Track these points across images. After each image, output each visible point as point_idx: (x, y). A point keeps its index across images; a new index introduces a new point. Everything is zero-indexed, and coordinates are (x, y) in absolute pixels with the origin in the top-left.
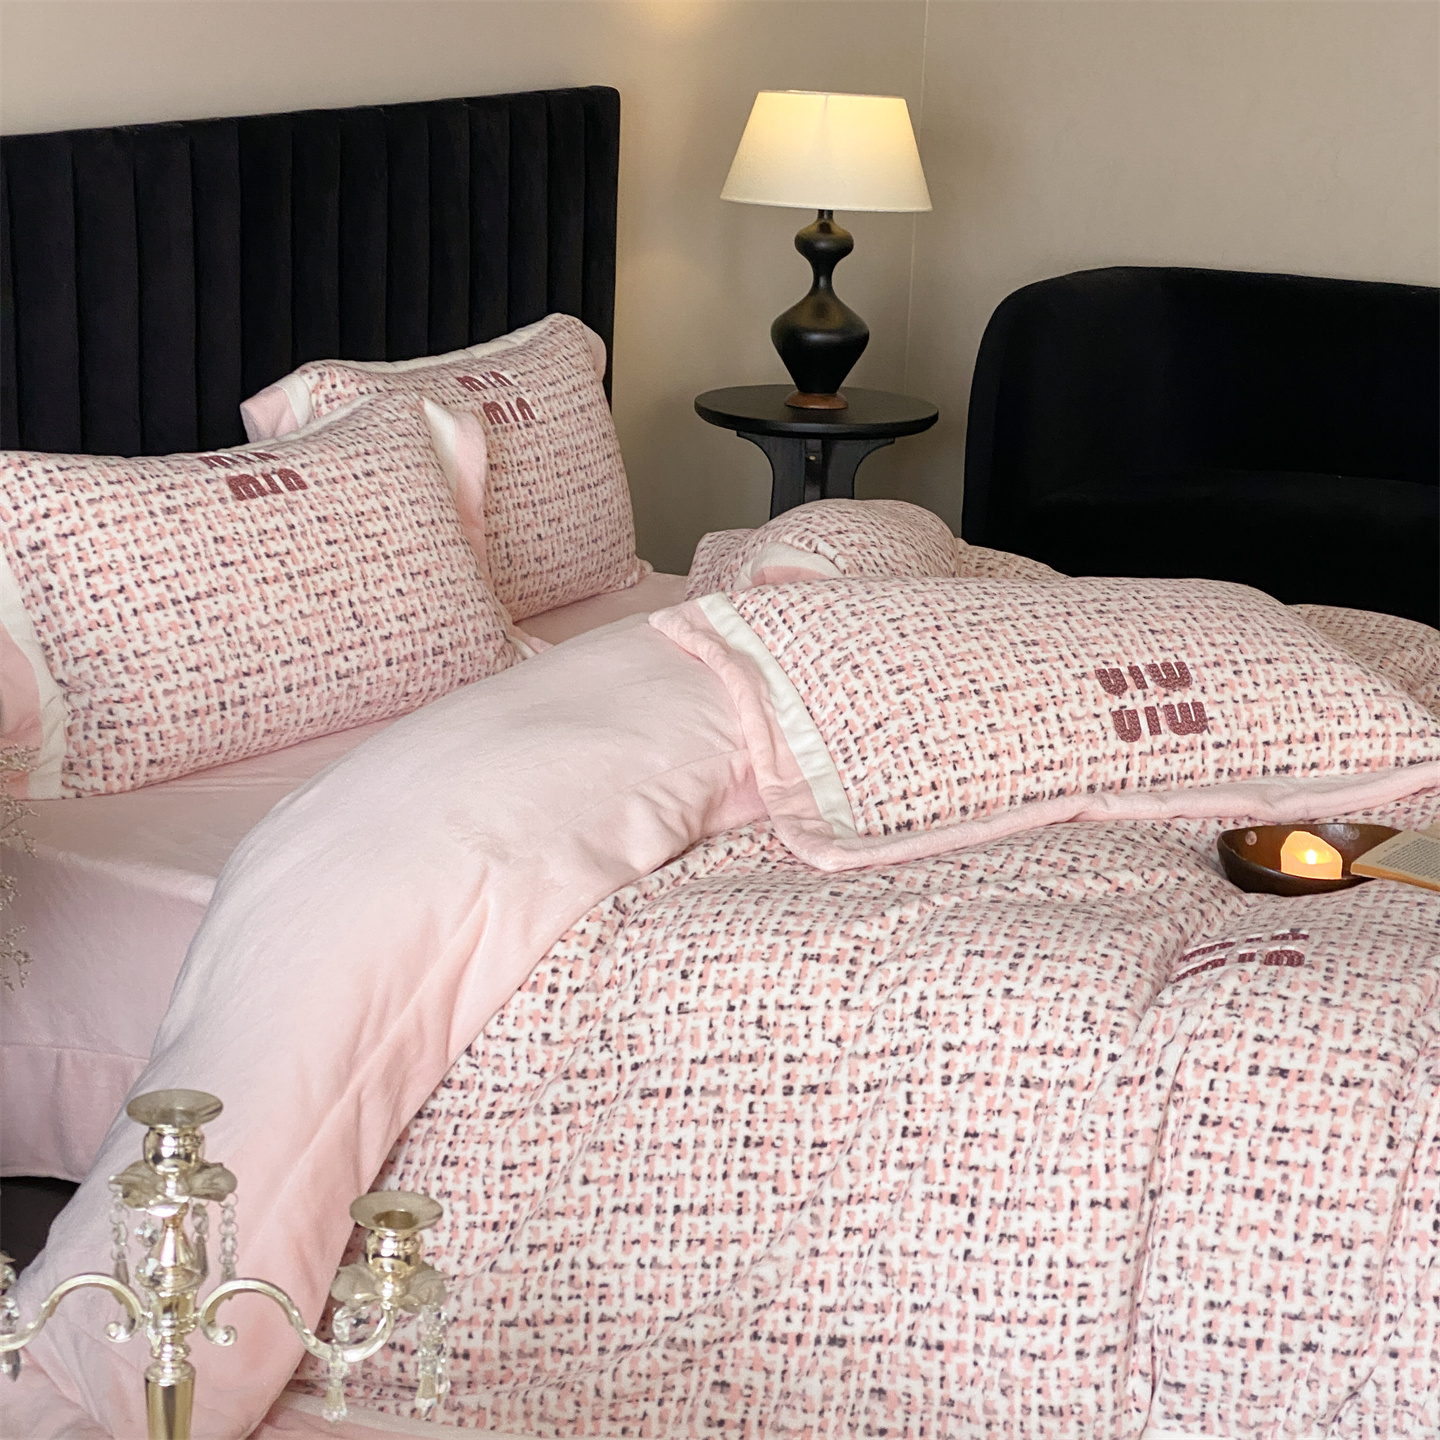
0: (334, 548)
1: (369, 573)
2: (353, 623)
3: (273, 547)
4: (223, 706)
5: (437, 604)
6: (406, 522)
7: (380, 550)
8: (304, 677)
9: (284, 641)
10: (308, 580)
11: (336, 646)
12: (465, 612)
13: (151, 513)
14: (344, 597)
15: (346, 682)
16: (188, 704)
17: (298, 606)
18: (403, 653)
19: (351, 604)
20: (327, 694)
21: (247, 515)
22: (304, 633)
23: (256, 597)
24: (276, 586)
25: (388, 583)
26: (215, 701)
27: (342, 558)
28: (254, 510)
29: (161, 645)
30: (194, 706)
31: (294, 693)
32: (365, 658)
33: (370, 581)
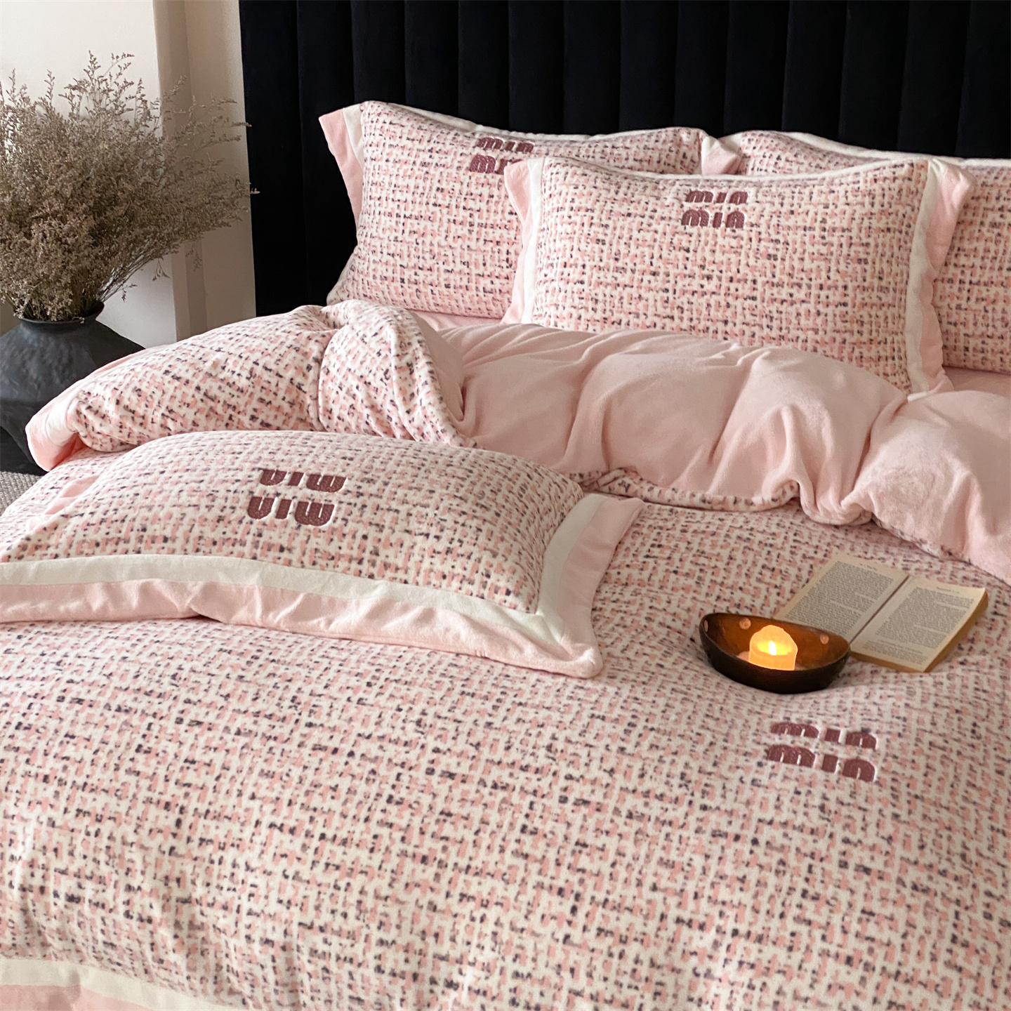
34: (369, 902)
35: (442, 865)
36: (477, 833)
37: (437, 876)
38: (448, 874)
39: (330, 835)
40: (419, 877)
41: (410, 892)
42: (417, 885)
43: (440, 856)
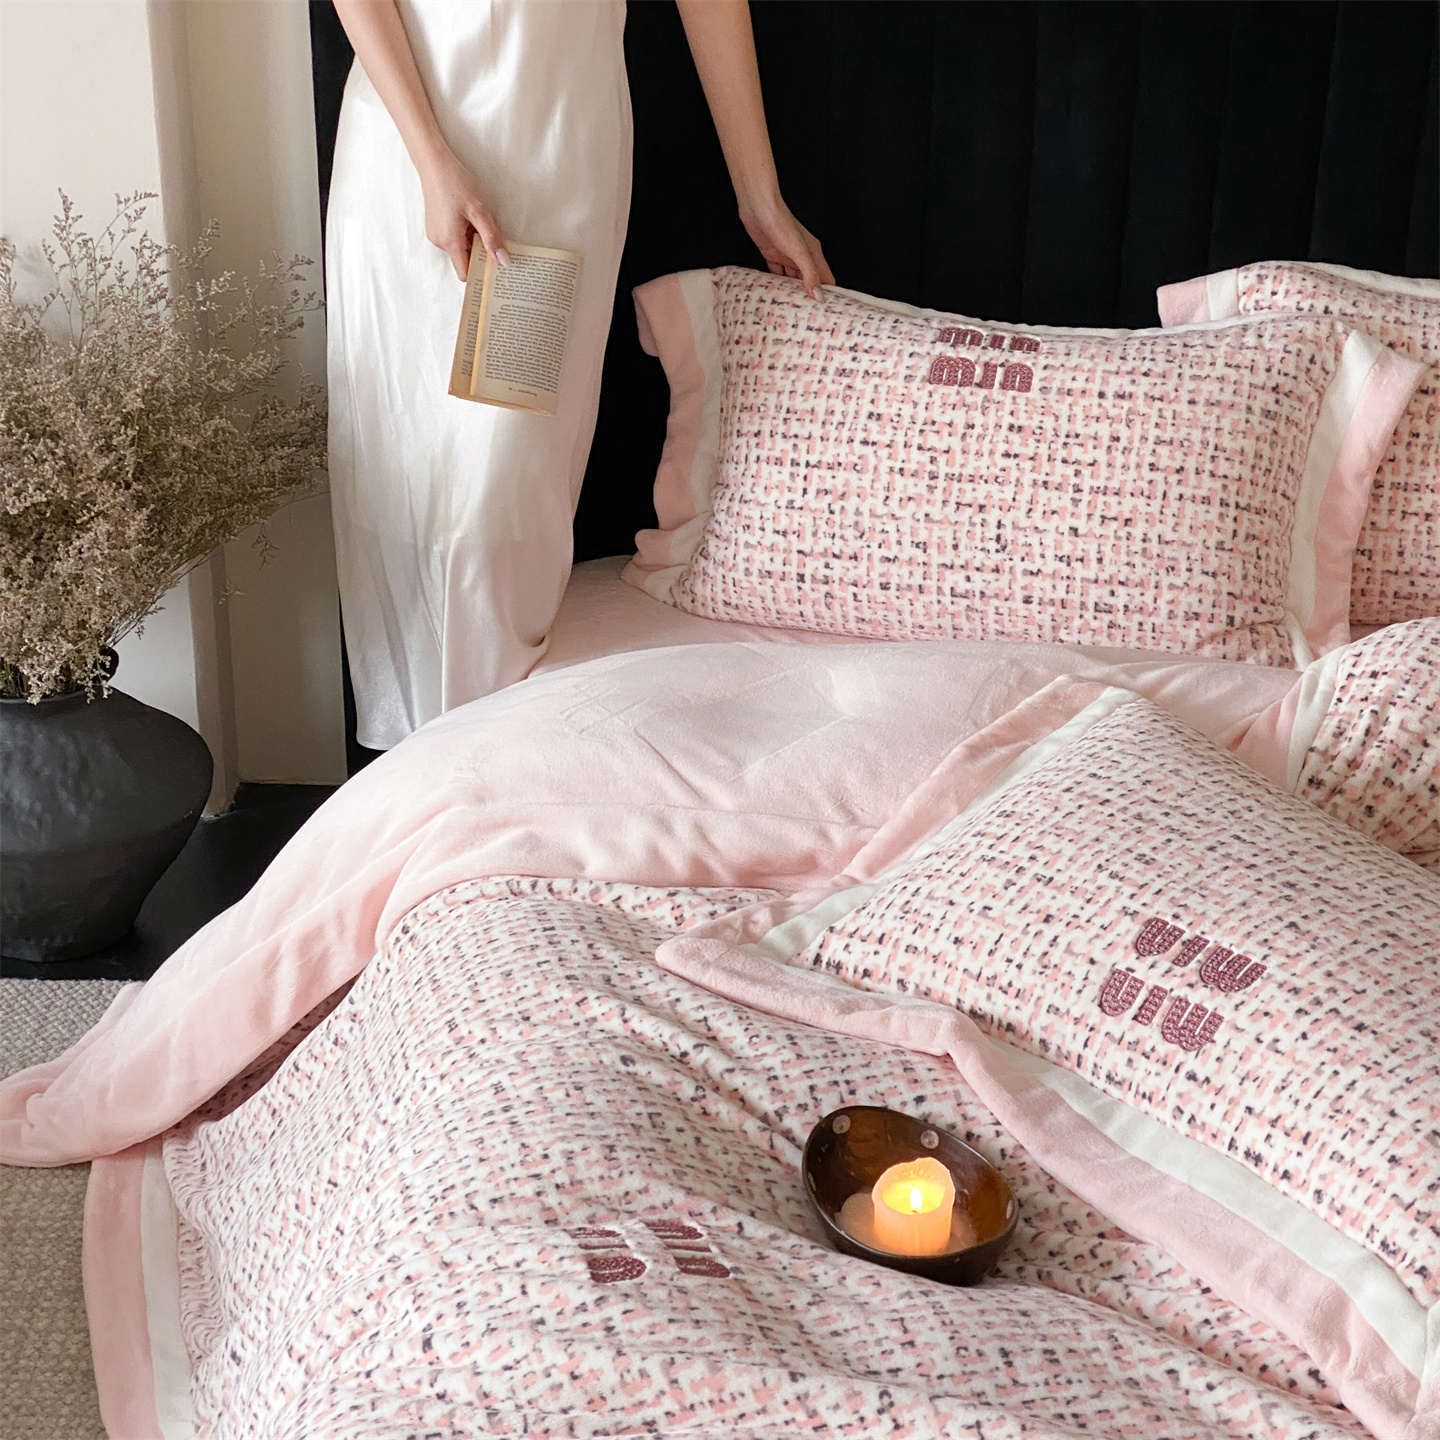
0: (1011, 463)
1: (1042, 500)
2: (992, 546)
3: (932, 440)
4: (801, 578)
5: (1124, 559)
6: (1133, 459)
7: (1074, 480)
8: (906, 581)
9: (893, 537)
10: (956, 485)
11: (959, 562)
12: (1166, 580)
13: (824, 370)
14: (993, 516)
15: (964, 602)
16: (763, 563)
17: (926, 508)
18: (1050, 595)
19: (999, 525)
20: (936, 608)
21: (926, 399)
22: (922, 537)
23: (880, 485)
24: (912, 481)
25: (1063, 519)
26: (793, 570)
27: (1014, 474)
28: (936, 397)
29: (763, 499)
30: (768, 567)
31: (892, 593)
32: (994, 586)
33: (1039, 509)
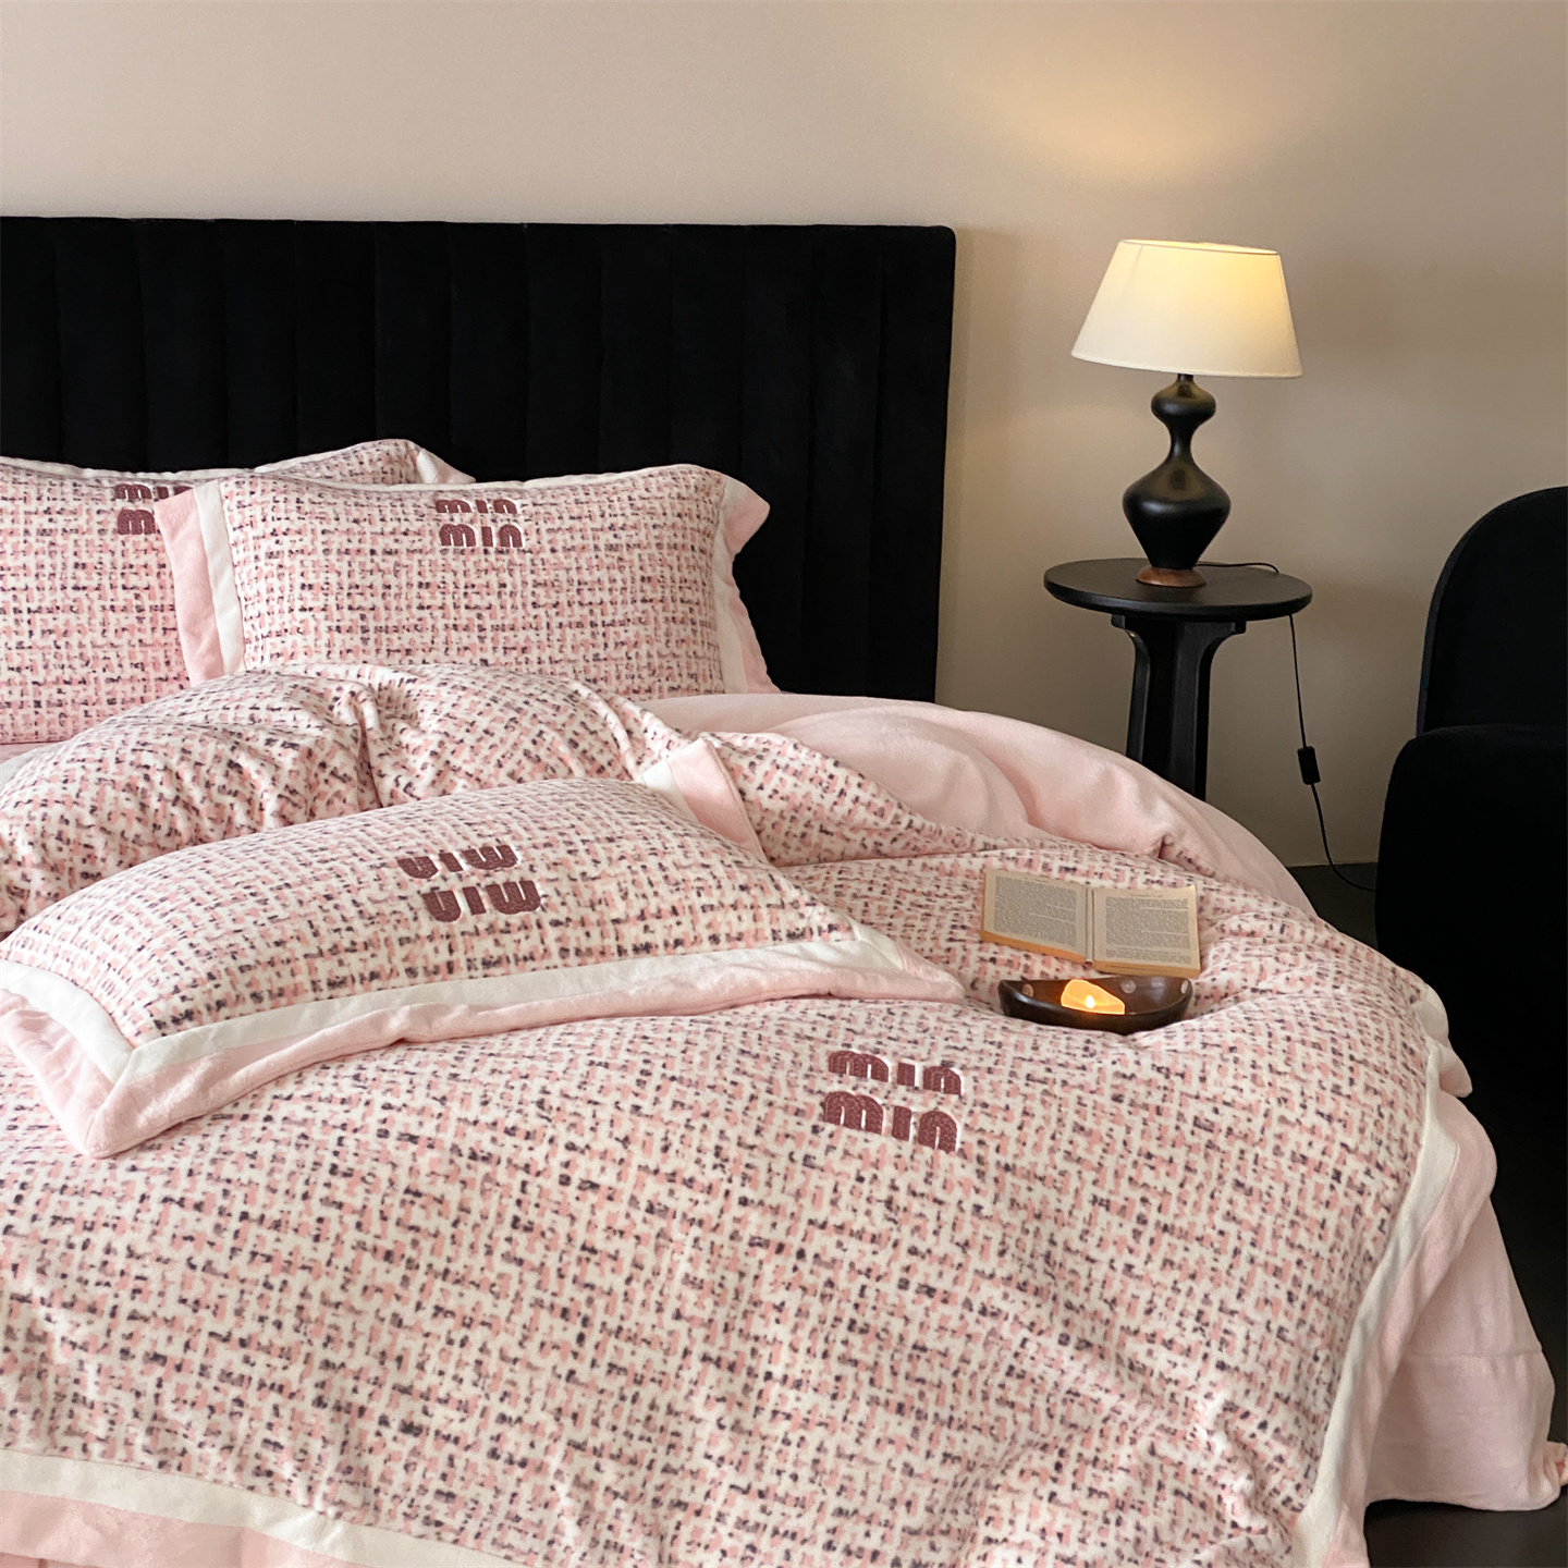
34: (314, 1309)
35: (412, 1264)
36: (455, 1224)
37: (405, 1280)
38: (420, 1278)
39: (255, 1213)
40: (381, 1279)
41: (369, 1298)
42: (379, 1290)
43: (410, 1252)
